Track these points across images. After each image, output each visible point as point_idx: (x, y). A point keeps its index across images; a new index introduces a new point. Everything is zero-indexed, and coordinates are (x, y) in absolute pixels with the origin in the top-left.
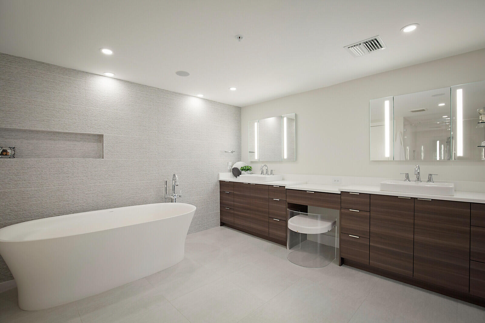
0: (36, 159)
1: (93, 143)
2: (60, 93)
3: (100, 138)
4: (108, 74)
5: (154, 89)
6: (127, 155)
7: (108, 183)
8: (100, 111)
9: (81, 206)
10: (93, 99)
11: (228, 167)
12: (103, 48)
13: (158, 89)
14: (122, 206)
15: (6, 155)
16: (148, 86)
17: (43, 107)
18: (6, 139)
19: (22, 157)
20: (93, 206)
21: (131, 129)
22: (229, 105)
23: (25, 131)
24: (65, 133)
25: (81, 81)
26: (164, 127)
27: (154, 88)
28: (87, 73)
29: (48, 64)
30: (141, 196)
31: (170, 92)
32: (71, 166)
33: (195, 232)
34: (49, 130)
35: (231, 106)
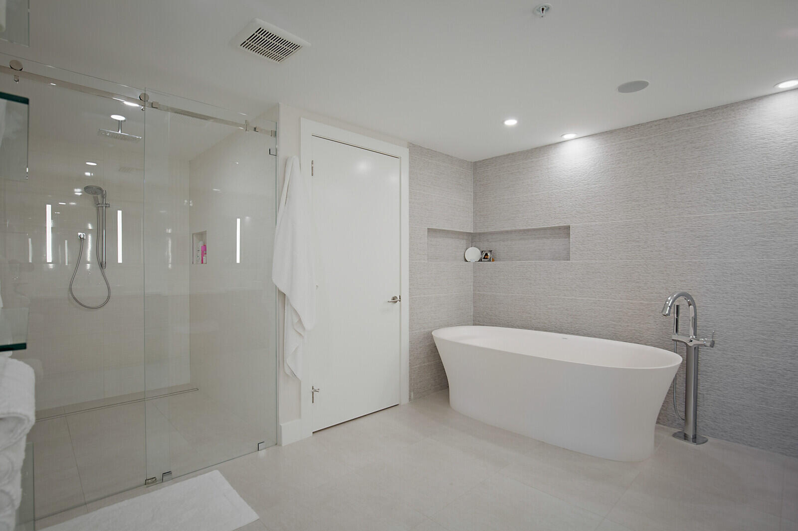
1: (564, 239)
3: (565, 231)
4: (567, 137)
5: (656, 123)
6: (604, 254)
7: (574, 297)
9: (542, 323)
10: (557, 178)
14: (595, 337)
15: (487, 258)
17: (509, 204)
18: (490, 242)
20: (557, 326)
21: (611, 210)
23: (497, 233)
27: (656, 121)
32: (533, 271)
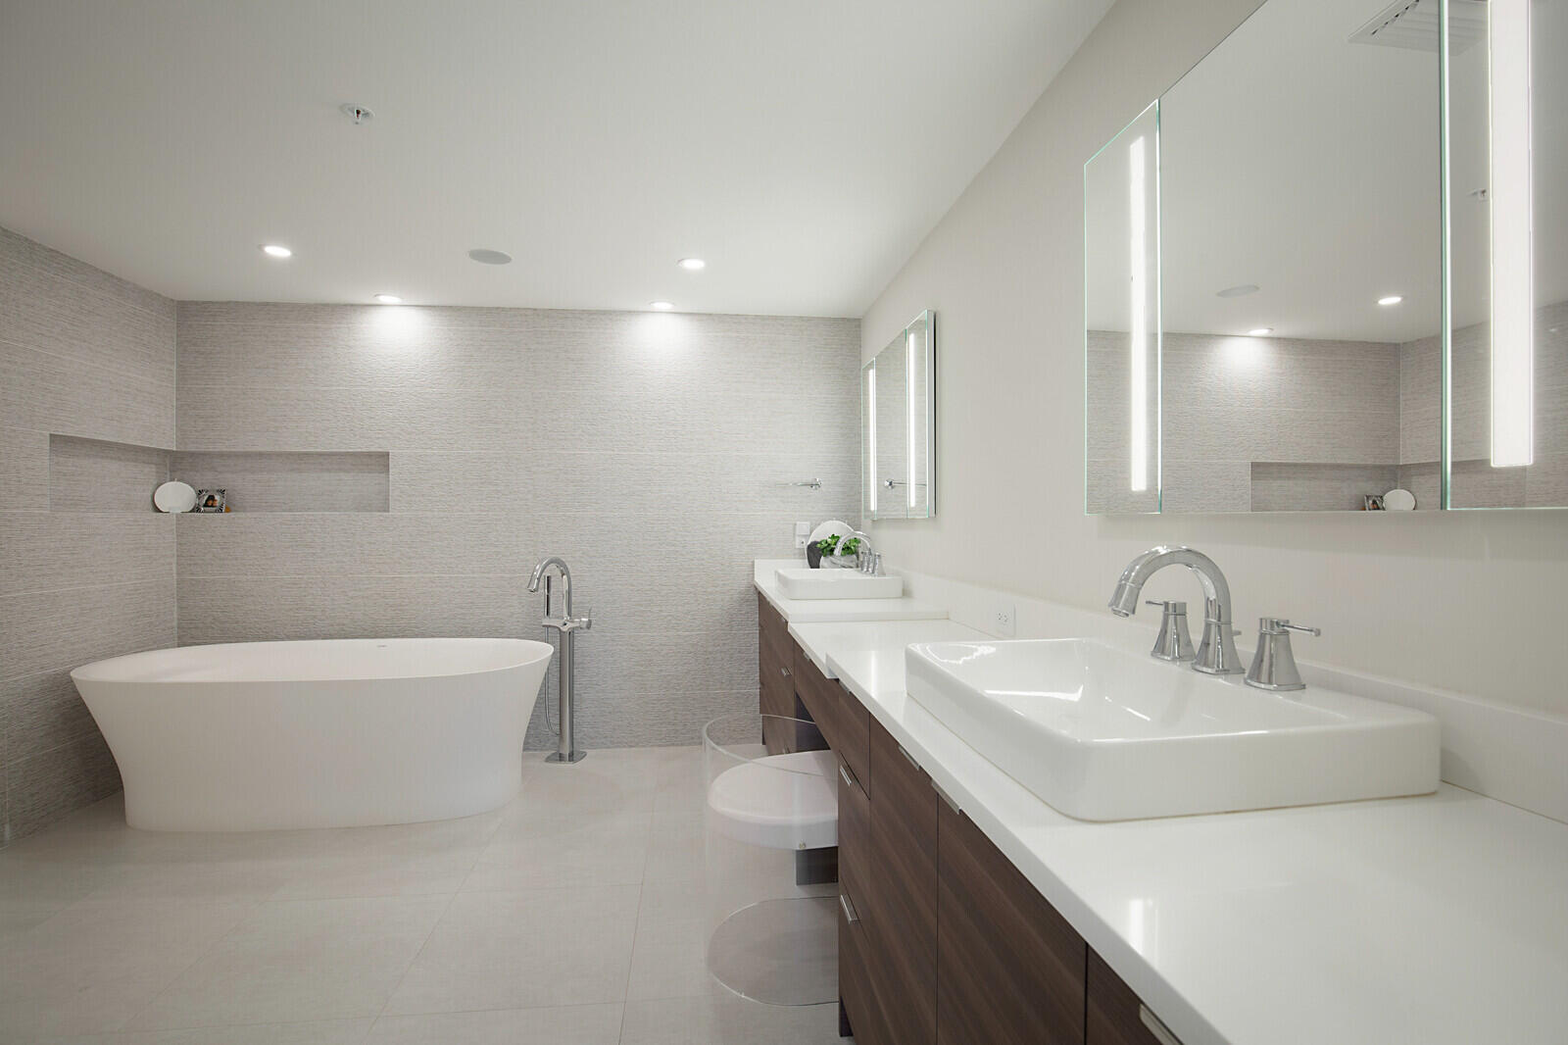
0: (255, 515)
1: (377, 474)
2: (297, 364)
3: (380, 461)
4: (383, 299)
7: (399, 573)
8: (380, 395)
9: (338, 625)
10: (364, 367)
11: (798, 540)
12: (265, 245)
13: (535, 310)
15: (212, 506)
16: (503, 309)
17: (267, 400)
18: (220, 472)
19: (245, 510)
21: (457, 434)
22: (801, 318)
23: (237, 455)
24: (320, 454)
25: (339, 328)
26: (553, 420)
28: (352, 305)
29: (276, 305)
30: (483, 614)
31: (573, 312)
32: (319, 530)
33: (660, 746)
34: (277, 449)
35: (809, 319)
